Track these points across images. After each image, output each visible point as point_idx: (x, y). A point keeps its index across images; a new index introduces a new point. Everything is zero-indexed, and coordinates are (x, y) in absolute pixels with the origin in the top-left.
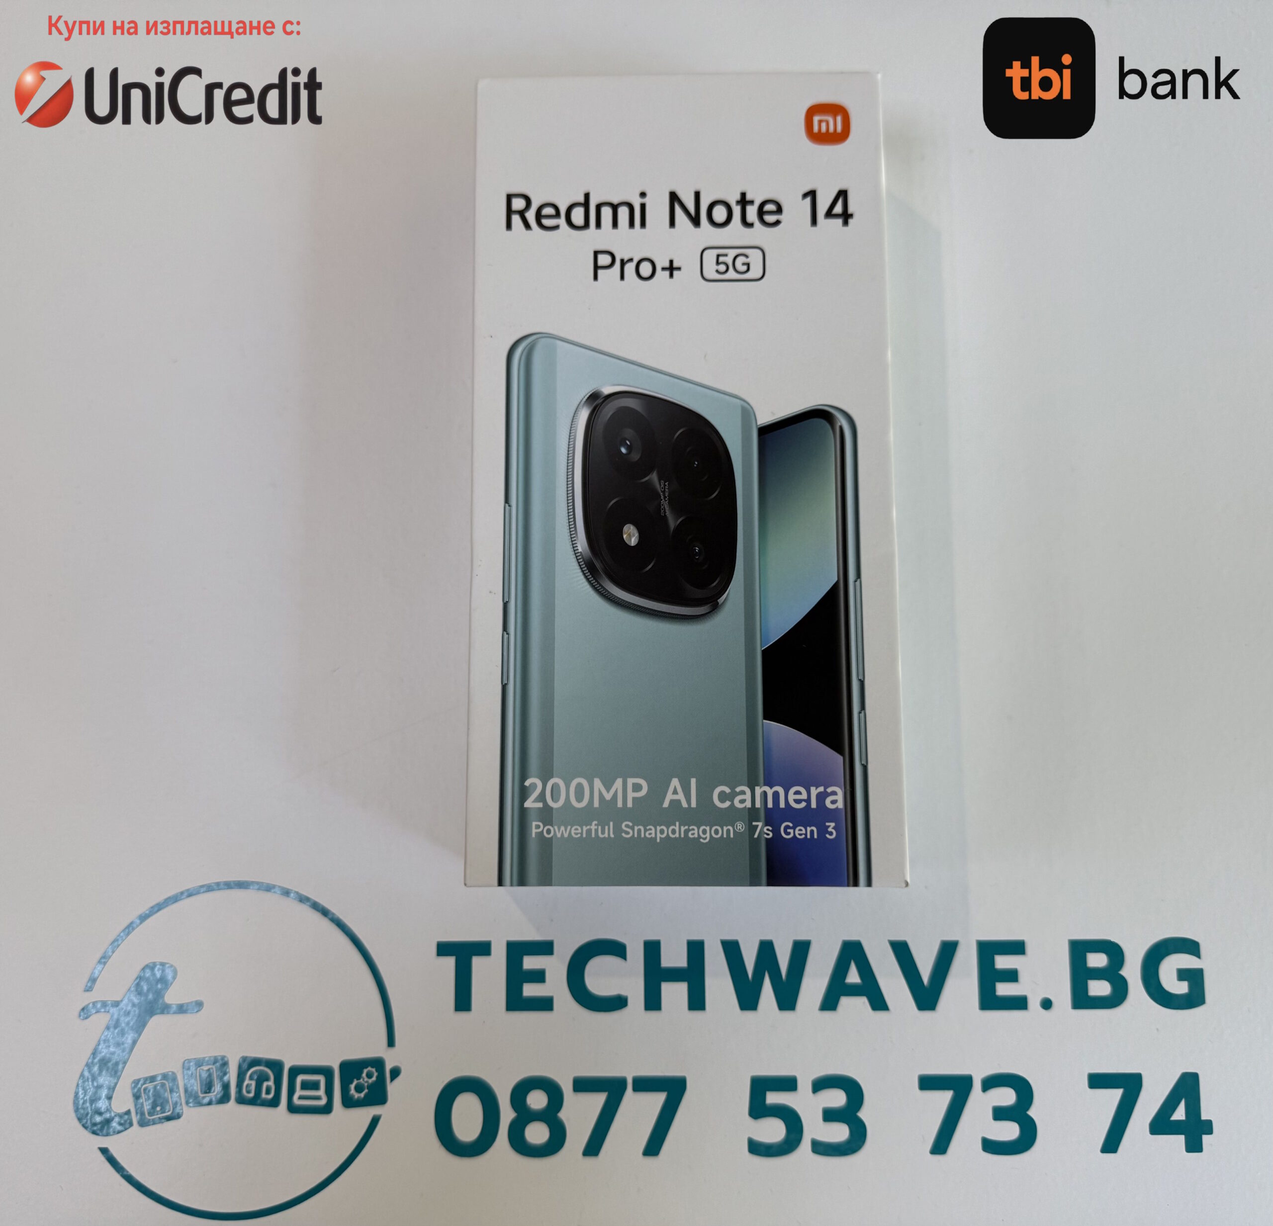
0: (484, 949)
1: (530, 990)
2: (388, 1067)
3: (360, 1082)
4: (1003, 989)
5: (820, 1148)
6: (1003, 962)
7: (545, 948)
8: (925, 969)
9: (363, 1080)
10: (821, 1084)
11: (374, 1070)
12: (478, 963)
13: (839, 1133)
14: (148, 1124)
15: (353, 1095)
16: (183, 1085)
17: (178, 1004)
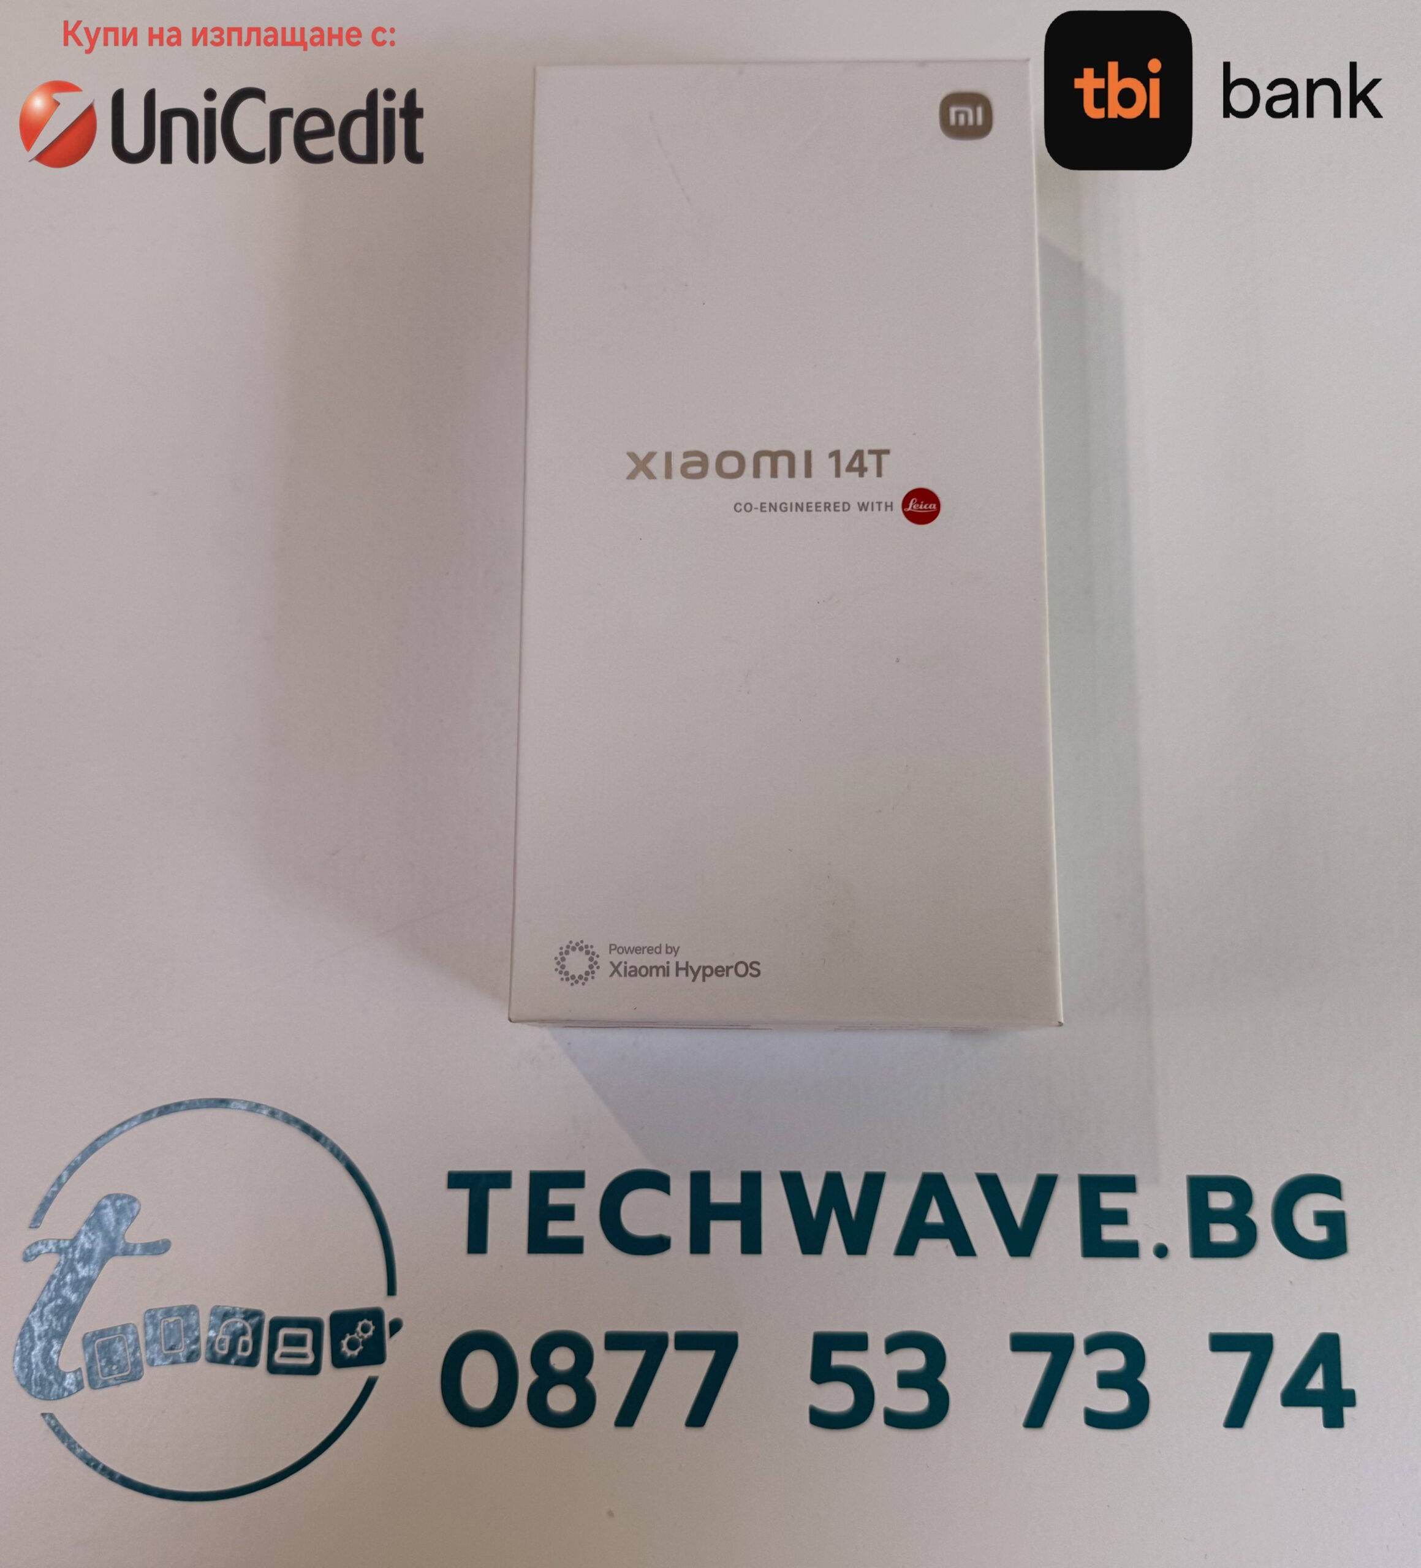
0: (502, 1180)
1: (556, 1229)
2: (387, 1320)
3: (354, 1338)
4: (1110, 1233)
5: (894, 1419)
6: (1109, 1201)
7: (575, 1180)
8: (1019, 1205)
9: (358, 1335)
10: (895, 1343)
11: (370, 1323)
12: (495, 1196)
13: (917, 1401)
14: (102, 1386)
15: (345, 1354)
16: (144, 1341)
17: (141, 1244)
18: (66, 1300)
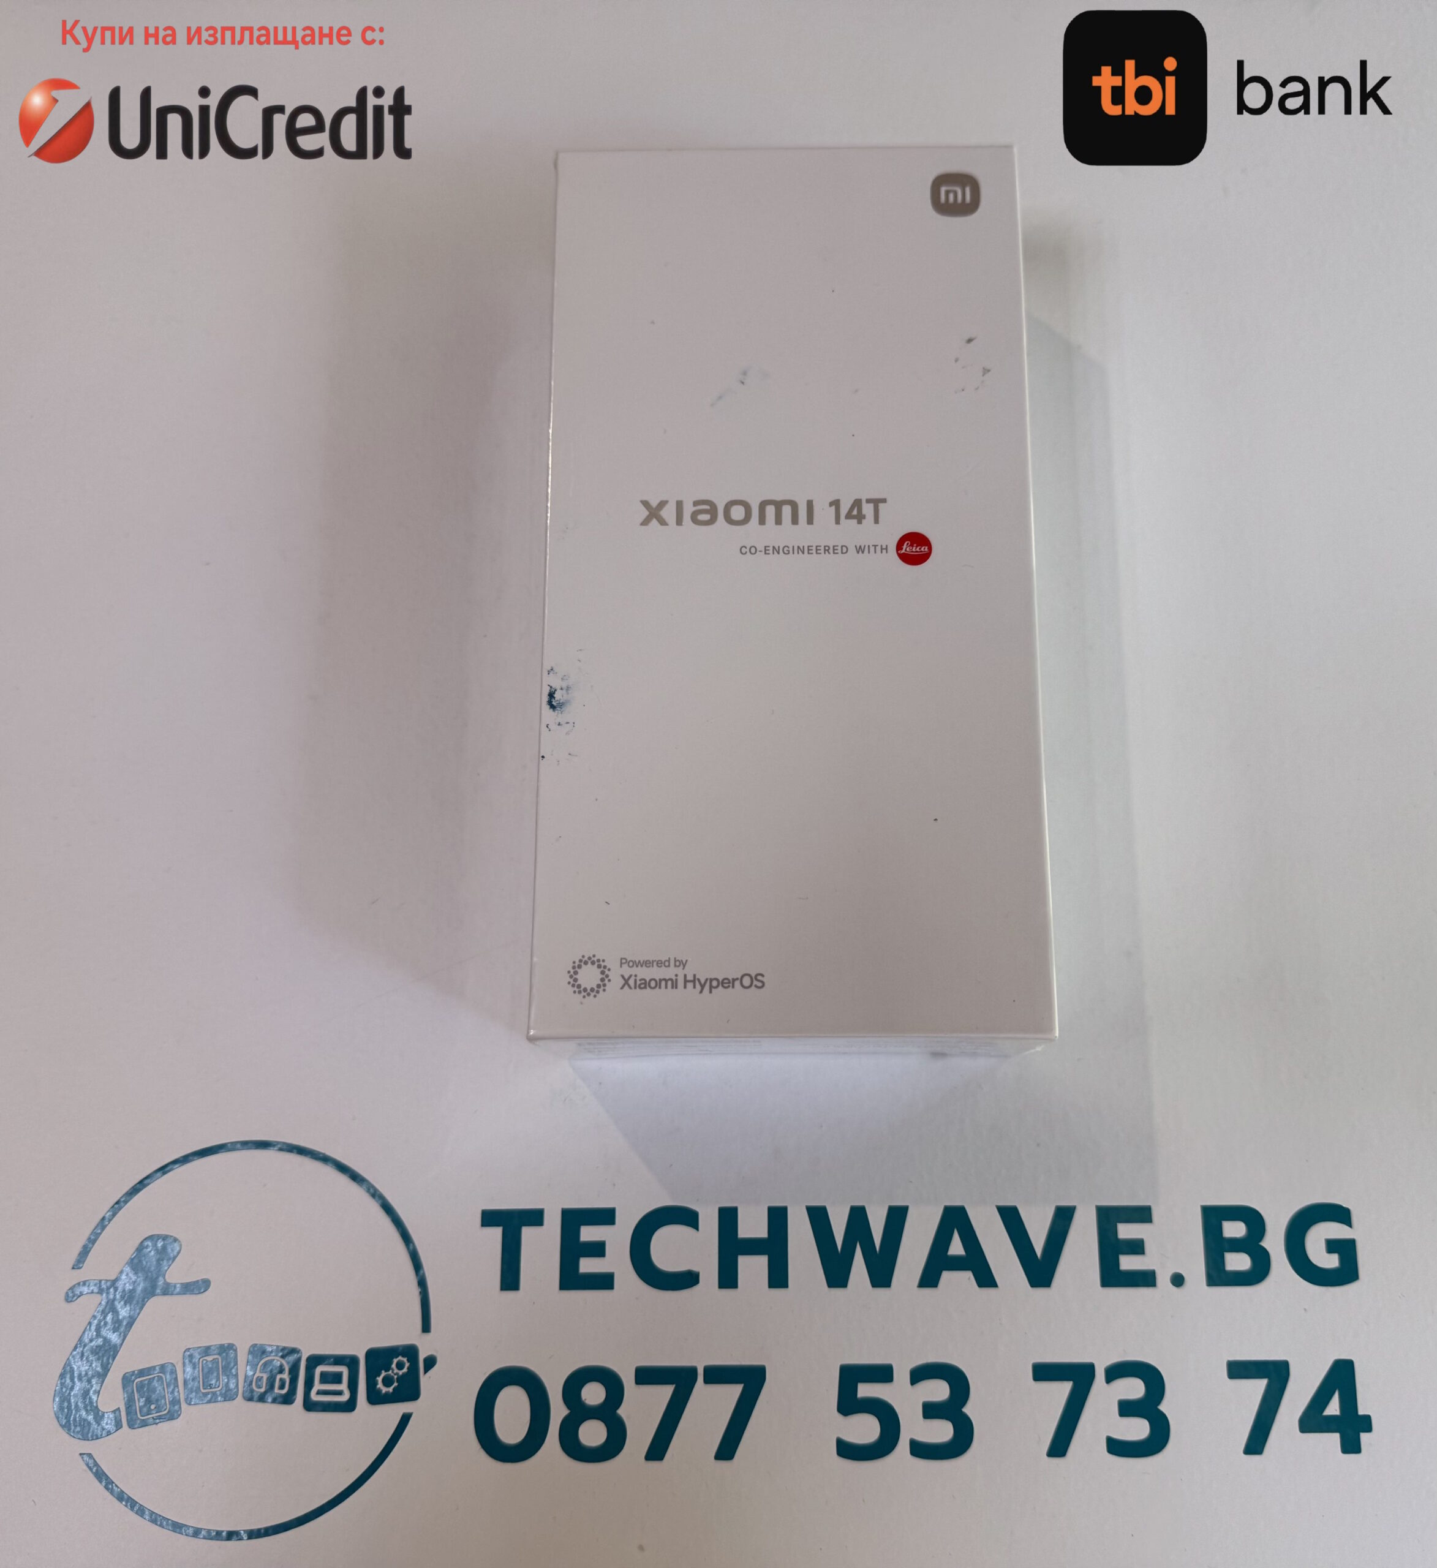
0: (535, 1217)
1: (588, 1265)
2: (422, 1357)
3: (390, 1374)
4: (1127, 1263)
5: (920, 1450)
6: (1126, 1232)
7: (606, 1217)
8: (1038, 1238)
9: (393, 1372)
10: (919, 1374)
11: (405, 1360)
12: (528, 1233)
13: (942, 1431)
14: (140, 1426)
15: (380, 1391)
16: (183, 1378)
17: (181, 1283)
18: (106, 1340)
